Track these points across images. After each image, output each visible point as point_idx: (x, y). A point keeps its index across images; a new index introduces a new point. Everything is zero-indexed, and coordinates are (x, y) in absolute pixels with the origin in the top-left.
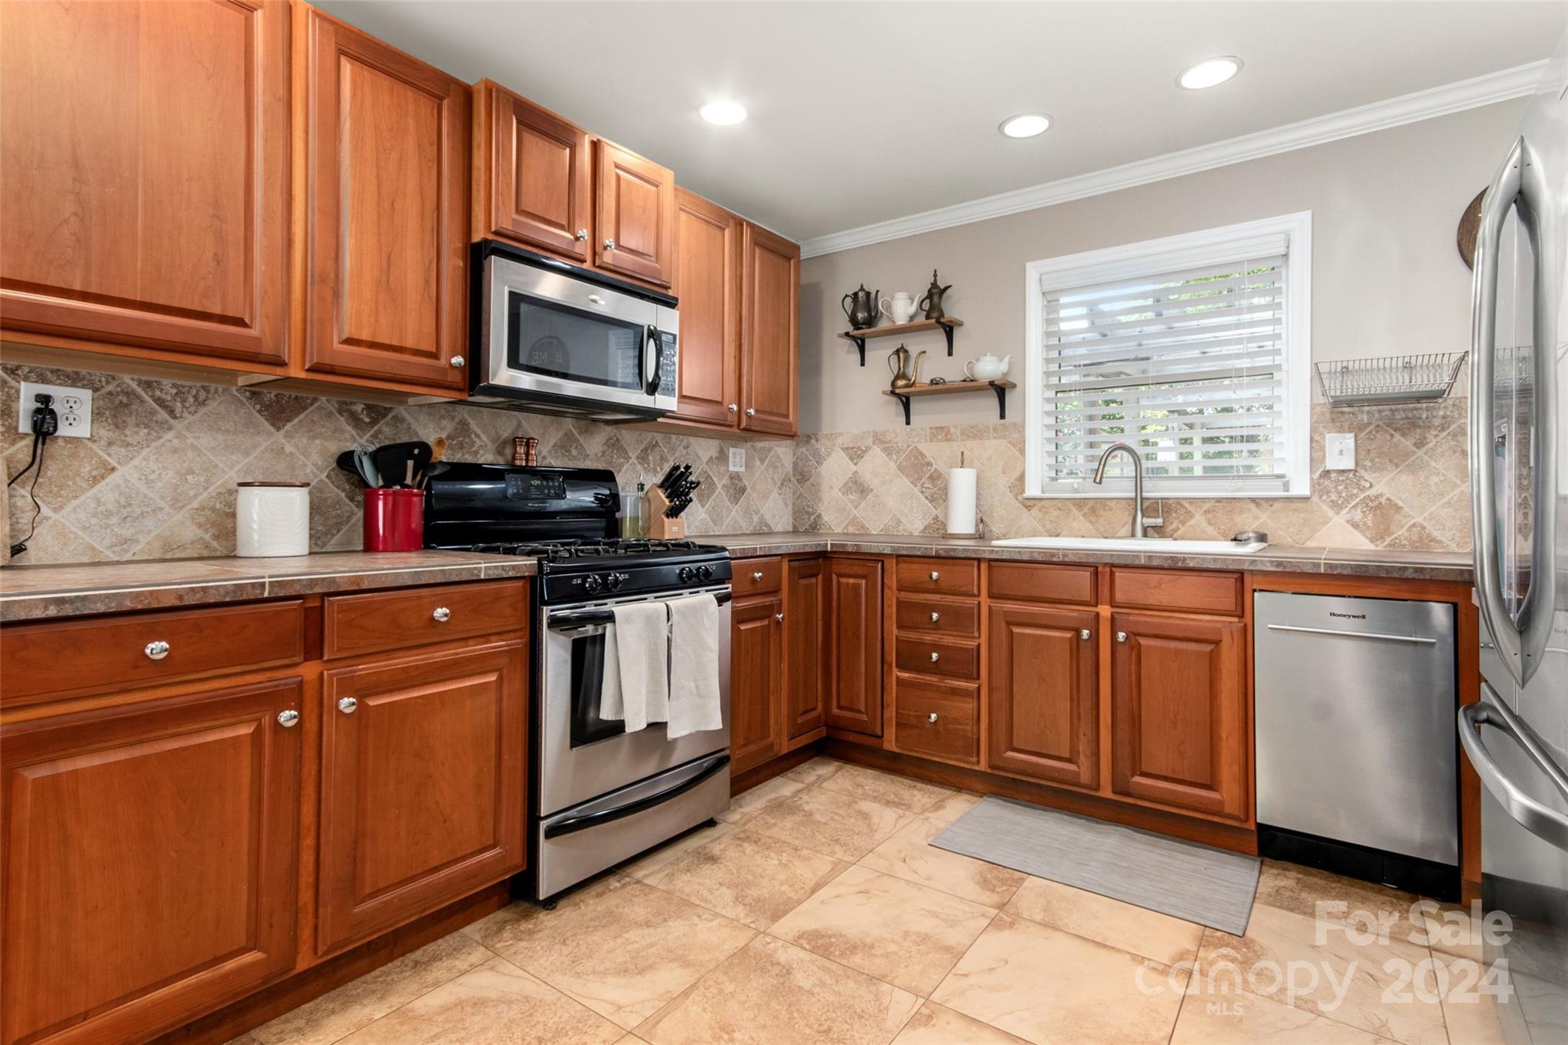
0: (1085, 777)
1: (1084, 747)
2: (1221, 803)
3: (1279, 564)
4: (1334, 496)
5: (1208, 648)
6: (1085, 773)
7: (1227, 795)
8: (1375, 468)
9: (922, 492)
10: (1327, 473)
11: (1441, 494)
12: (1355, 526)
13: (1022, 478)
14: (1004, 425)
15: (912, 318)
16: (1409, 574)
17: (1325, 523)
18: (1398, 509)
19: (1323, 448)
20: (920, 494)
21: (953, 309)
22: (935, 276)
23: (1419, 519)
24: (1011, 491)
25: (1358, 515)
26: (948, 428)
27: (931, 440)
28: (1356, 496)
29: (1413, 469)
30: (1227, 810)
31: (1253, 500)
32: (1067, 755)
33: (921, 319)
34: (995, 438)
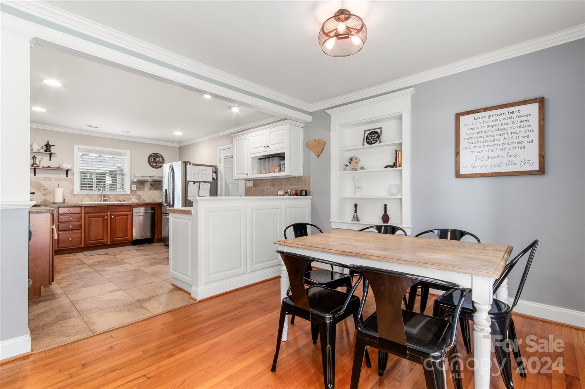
0: (105, 241)
1: (105, 236)
2: (128, 239)
3: (136, 204)
4: (133, 194)
5: (126, 217)
6: (105, 240)
7: (129, 237)
8: (138, 190)
9: (41, 193)
10: (132, 191)
11: (146, 194)
12: (136, 199)
13: (73, 190)
14: (67, 178)
15: (38, 150)
16: (151, 204)
17: (132, 198)
18: (141, 196)
19: (132, 187)
20: (40, 194)
21: (53, 150)
22: (48, 141)
23: (143, 197)
24: (70, 193)
25: (136, 197)
26: (50, 178)
27: (44, 180)
28: (136, 194)
29: (143, 190)
30: (129, 239)
31: (121, 195)
32: (102, 239)
33: (42, 151)
34: (65, 181)
